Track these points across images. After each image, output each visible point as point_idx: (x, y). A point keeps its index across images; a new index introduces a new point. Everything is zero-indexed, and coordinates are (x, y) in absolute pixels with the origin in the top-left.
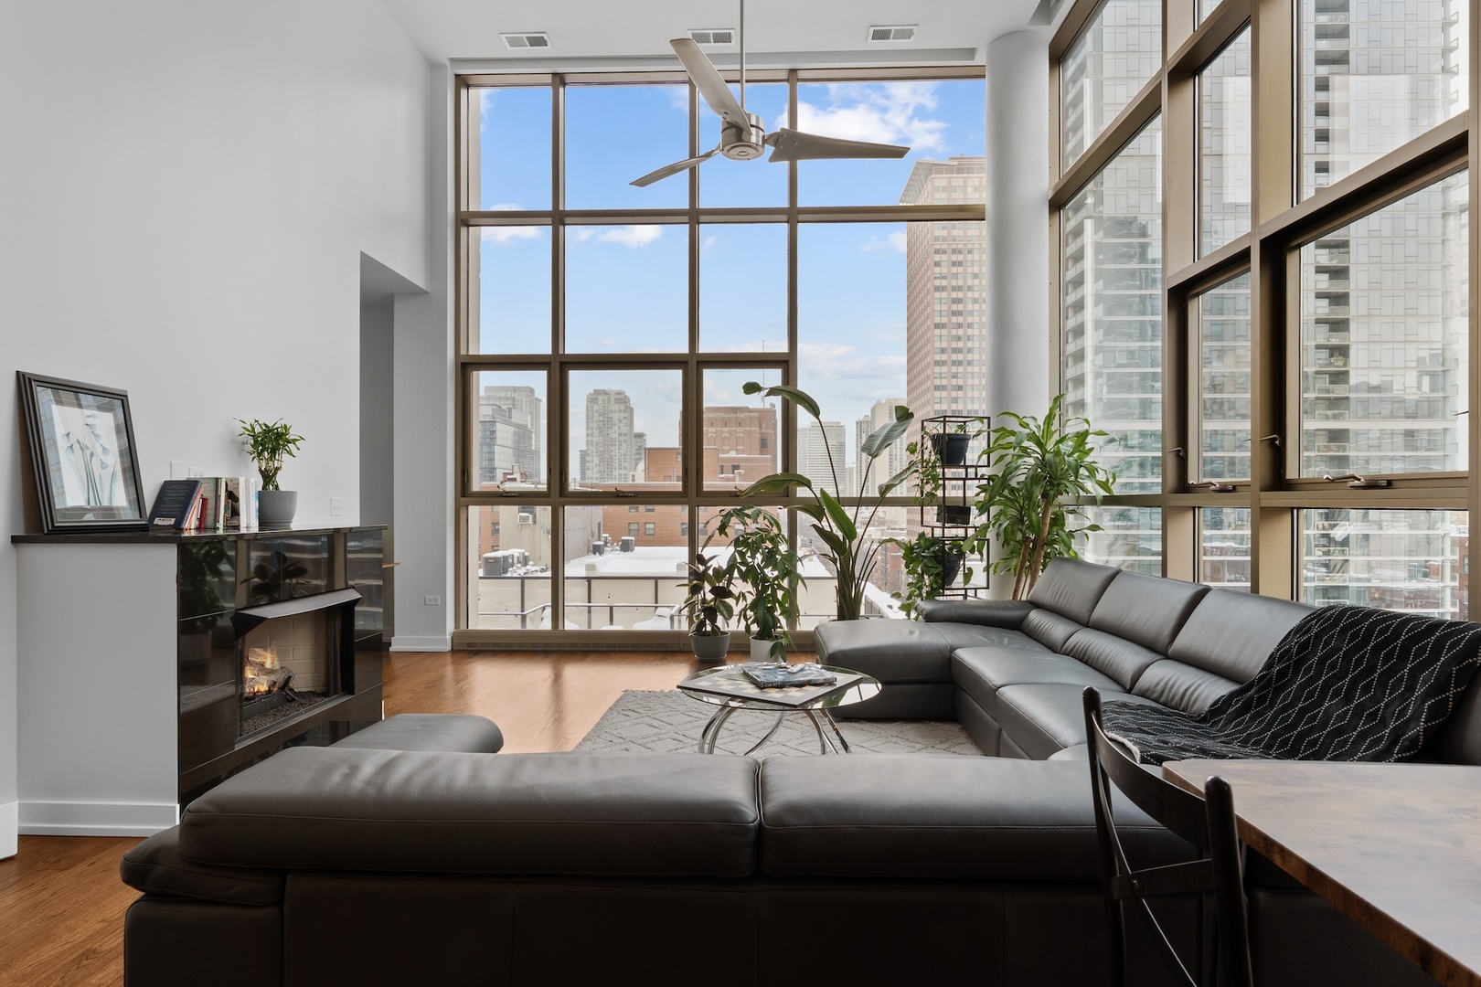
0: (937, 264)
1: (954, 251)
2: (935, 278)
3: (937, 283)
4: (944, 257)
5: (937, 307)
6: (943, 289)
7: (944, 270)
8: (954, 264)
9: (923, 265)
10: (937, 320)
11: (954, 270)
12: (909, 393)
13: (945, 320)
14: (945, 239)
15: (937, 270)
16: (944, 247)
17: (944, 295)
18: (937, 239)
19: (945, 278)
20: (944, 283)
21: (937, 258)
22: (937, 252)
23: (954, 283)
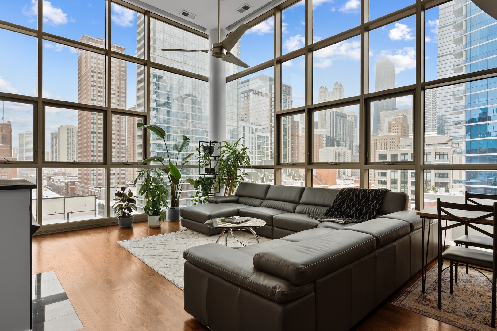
0: (92, 76)
1: (99, 73)
2: (91, 81)
3: (92, 83)
4: (95, 74)
5: (92, 93)
6: (95, 86)
7: (95, 79)
8: (99, 78)
9: (86, 75)
10: (92, 98)
11: (99, 80)
12: (79, 124)
13: (95, 98)
14: (95, 68)
15: (92, 78)
16: (95, 70)
17: (95, 88)
18: (92, 67)
19: (96, 82)
20: (95, 84)
21: (92, 74)
22: (92, 72)
23: (99, 85)
